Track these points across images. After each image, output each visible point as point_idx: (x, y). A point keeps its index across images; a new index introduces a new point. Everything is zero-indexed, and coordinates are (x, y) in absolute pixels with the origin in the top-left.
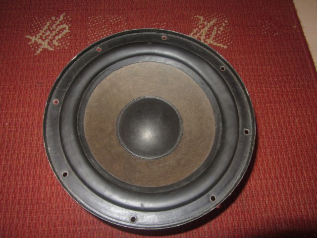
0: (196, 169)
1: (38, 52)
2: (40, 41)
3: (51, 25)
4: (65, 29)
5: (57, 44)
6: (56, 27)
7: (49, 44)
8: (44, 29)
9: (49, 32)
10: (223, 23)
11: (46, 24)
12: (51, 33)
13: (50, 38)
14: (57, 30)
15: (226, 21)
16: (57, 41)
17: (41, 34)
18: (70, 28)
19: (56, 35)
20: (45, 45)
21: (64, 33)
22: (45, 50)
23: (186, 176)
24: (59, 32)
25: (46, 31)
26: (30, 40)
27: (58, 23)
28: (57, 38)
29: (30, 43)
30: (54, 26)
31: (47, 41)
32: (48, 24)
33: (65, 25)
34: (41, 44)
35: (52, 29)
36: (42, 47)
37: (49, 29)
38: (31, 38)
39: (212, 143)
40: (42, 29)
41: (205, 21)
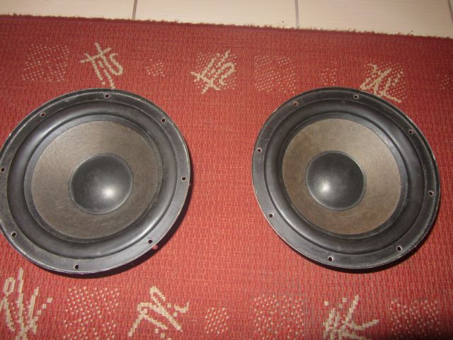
1: (204, 91)
2: (205, 79)
3: (216, 62)
4: (230, 67)
5: (222, 83)
6: (222, 65)
7: (215, 83)
8: (209, 66)
9: (214, 70)
10: (398, 75)
11: (210, 61)
12: (217, 71)
13: (216, 76)
14: (223, 68)
15: (401, 72)
16: (223, 80)
17: (206, 71)
18: (236, 67)
19: (221, 74)
20: (211, 84)
21: (229, 73)
22: (211, 90)
24: (225, 71)
25: (211, 69)
26: (195, 77)
27: (223, 60)
28: (223, 77)
29: (195, 81)
30: (219, 64)
31: (212, 80)
32: (213, 61)
33: (230, 64)
34: (206, 83)
35: (217, 67)
36: (208, 86)
37: (214, 66)
38: (196, 75)
39: (398, 201)
40: (207, 66)
41: (378, 70)
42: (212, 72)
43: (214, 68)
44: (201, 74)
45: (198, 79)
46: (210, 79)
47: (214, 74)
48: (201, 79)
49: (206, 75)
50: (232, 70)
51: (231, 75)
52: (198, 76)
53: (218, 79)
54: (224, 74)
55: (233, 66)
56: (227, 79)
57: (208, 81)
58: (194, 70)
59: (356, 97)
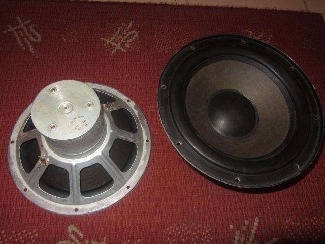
0: (279, 145)
1: (113, 52)
2: (113, 44)
3: (122, 30)
4: (134, 34)
5: (128, 46)
6: (127, 32)
7: (122, 46)
8: (116, 33)
9: (120, 37)
10: (269, 38)
11: (117, 29)
12: (123, 37)
13: (122, 41)
14: (128, 35)
15: (271, 36)
16: (129, 44)
17: (114, 37)
18: (139, 34)
19: (127, 39)
20: (118, 47)
21: (133, 38)
22: (118, 51)
23: (271, 151)
24: (130, 37)
25: (118, 35)
26: (104, 42)
27: (128, 29)
28: (128, 41)
29: (105, 45)
30: (125, 31)
31: (119, 44)
32: (119, 29)
33: (134, 31)
34: (114, 46)
35: (123, 34)
36: (116, 48)
38: (105, 40)
40: (115, 34)
41: (253, 35)
42: (119, 38)
43: (120, 35)
44: (110, 39)
45: (108, 44)
46: (117, 43)
47: (121, 39)
48: (109, 43)
49: (114, 40)
50: (136, 36)
51: (136, 39)
52: (107, 41)
53: (124, 44)
54: (129, 39)
55: (136, 34)
56: (132, 43)
57: (116, 45)
58: (104, 37)
59: (243, 42)
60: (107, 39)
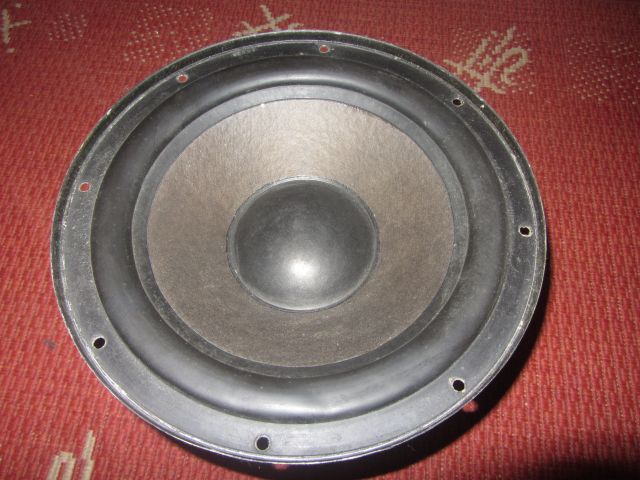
42: (485, 62)
43: (487, 56)
44: (464, 64)
45: (460, 72)
46: (482, 72)
47: (491, 65)
48: (464, 72)
49: (475, 67)
50: (524, 60)
51: (524, 67)
52: (459, 67)
53: (498, 74)
54: (508, 65)
55: (524, 54)
56: (516, 74)
57: (479, 76)
58: (450, 57)
60: (458, 62)
